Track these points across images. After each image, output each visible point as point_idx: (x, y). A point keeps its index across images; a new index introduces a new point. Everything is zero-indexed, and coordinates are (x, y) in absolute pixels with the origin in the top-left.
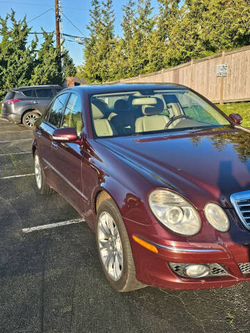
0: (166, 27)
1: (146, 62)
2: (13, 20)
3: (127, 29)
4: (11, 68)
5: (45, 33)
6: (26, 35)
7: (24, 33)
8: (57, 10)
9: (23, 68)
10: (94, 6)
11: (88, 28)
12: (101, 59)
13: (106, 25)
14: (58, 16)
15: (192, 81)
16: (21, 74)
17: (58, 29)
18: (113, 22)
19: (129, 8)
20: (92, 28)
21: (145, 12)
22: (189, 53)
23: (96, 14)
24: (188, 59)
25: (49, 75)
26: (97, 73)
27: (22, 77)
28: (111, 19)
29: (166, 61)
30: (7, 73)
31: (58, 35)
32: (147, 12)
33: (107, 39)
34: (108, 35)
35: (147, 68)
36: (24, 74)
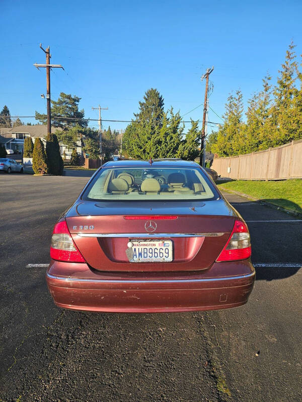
0: (277, 115)
1: (260, 142)
2: (172, 113)
3: (249, 117)
4: (164, 146)
5: (192, 122)
6: (179, 123)
7: (177, 122)
8: (206, 105)
9: (172, 146)
10: (229, 101)
11: (223, 117)
12: (229, 139)
13: (236, 114)
14: (205, 109)
15: (292, 159)
16: (170, 150)
17: (205, 118)
18: (241, 112)
19: (253, 101)
20: (226, 117)
21: (264, 103)
22: (292, 135)
23: (230, 106)
24: (290, 140)
25: (189, 151)
26: (224, 150)
27: (170, 152)
28: (240, 110)
29: (274, 142)
30: (161, 149)
31: (204, 122)
32: (265, 104)
33: (235, 124)
34: (237, 121)
35: (260, 147)
36: (172, 150)
